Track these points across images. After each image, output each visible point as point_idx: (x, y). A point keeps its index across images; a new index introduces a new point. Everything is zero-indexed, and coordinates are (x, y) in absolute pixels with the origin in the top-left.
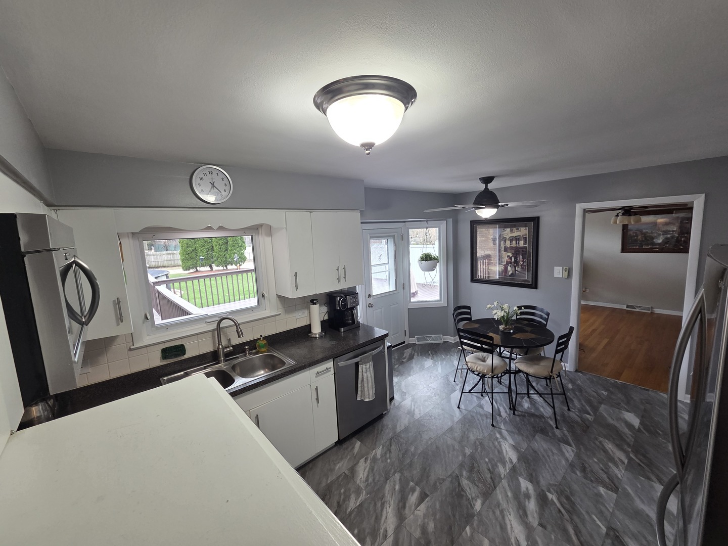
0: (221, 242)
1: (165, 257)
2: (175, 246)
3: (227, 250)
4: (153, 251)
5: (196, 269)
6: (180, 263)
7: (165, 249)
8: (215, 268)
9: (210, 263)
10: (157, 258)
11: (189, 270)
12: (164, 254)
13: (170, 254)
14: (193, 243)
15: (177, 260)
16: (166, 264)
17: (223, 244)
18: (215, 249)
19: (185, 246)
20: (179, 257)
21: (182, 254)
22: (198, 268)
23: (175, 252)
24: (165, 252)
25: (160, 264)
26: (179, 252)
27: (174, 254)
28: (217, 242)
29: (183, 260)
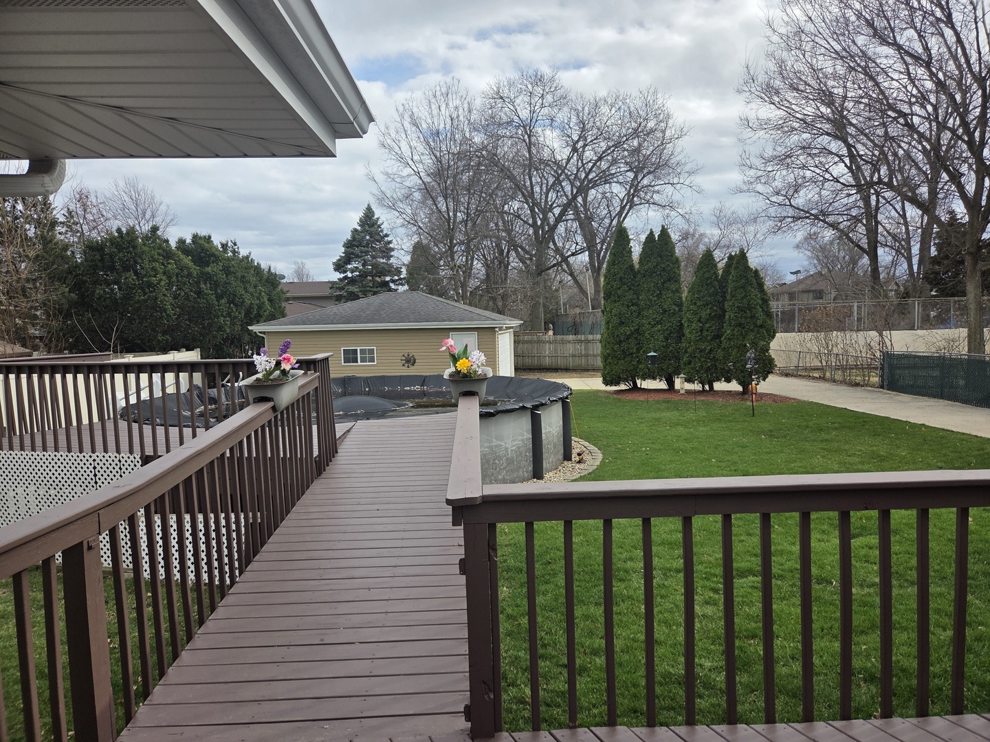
0: (704, 314)
1: (570, 349)
2: (593, 324)
3: (718, 336)
4: (551, 333)
5: (635, 383)
6: (599, 362)
7: (573, 331)
8: (678, 383)
9: (670, 370)
10: (556, 350)
11: (617, 383)
12: (569, 342)
13: (581, 341)
14: (635, 314)
15: (594, 356)
16: (571, 362)
17: (711, 318)
18: (687, 331)
19: (615, 320)
20: (597, 349)
21: (605, 343)
22: (638, 382)
23: (590, 337)
24: (571, 337)
25: (561, 363)
26: (599, 337)
27: (589, 341)
28: (695, 313)
29: (605, 358)
